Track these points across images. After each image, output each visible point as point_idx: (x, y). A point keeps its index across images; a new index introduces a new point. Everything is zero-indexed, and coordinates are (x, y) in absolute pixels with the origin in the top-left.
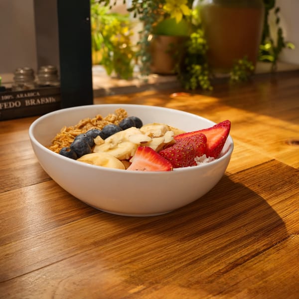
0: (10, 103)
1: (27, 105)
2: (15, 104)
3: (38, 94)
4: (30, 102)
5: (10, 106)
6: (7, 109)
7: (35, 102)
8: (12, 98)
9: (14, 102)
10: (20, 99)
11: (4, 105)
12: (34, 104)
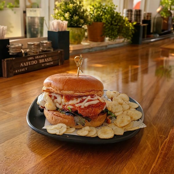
0: (32, 62)
1: (40, 62)
2: (34, 62)
3: (46, 56)
4: (42, 61)
5: (32, 64)
6: (30, 65)
7: (44, 61)
8: (33, 58)
9: (34, 61)
10: (37, 59)
11: (29, 63)
12: (44, 62)
